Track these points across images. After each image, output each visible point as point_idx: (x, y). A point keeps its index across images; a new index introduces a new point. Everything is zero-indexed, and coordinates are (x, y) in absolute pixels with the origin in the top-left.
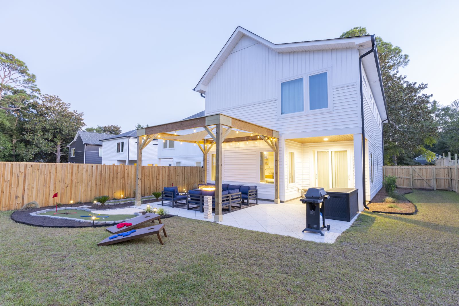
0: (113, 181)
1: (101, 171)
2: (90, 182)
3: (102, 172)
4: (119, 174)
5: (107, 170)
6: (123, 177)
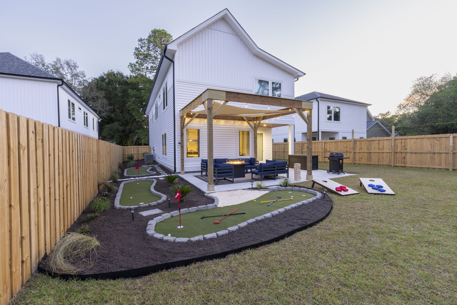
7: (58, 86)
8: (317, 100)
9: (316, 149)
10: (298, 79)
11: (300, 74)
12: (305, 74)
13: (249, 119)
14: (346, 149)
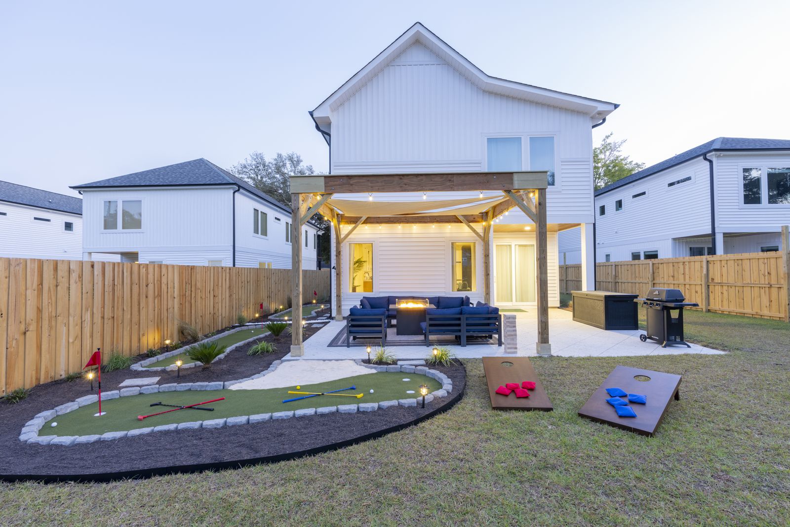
0: (139, 304)
1: (114, 280)
2: (89, 311)
3: (116, 284)
4: (151, 286)
5: (127, 275)
6: (158, 294)
7: (234, 193)
8: (706, 159)
9: (687, 277)
10: (604, 120)
11: (601, 107)
12: (616, 106)
13: (470, 219)
14: (766, 277)
